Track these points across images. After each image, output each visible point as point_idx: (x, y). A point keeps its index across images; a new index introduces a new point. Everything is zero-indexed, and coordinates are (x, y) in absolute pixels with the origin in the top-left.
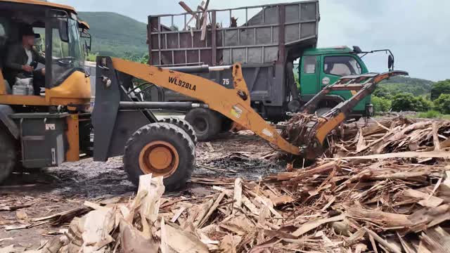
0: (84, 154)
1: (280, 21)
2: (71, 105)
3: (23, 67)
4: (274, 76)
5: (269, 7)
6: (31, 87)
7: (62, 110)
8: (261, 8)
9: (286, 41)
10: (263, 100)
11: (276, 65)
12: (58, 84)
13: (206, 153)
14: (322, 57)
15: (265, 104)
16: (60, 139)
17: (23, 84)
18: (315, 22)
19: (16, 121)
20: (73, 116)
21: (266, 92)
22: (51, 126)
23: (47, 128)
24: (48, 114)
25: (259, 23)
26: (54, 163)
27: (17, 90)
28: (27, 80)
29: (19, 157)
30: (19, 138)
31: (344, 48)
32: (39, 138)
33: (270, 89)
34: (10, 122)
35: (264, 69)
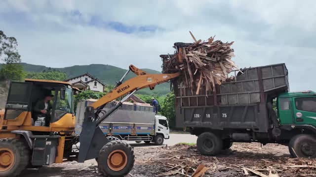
0: (66, 159)
2: (62, 131)
3: (42, 111)
4: (259, 112)
5: (250, 69)
6: (44, 122)
7: (56, 134)
9: (265, 89)
10: (253, 128)
11: (260, 105)
12: (57, 120)
13: (214, 164)
14: (294, 98)
15: (255, 131)
16: (53, 150)
17: (40, 120)
18: (284, 77)
19: (33, 139)
20: (62, 137)
22: (49, 143)
23: (47, 144)
24: (48, 136)
25: (244, 79)
26: (47, 163)
27: (37, 124)
28: (43, 118)
29: (30, 159)
30: (33, 149)
31: (310, 92)
32: (41, 149)
33: (257, 121)
34: (30, 139)
35: (251, 107)
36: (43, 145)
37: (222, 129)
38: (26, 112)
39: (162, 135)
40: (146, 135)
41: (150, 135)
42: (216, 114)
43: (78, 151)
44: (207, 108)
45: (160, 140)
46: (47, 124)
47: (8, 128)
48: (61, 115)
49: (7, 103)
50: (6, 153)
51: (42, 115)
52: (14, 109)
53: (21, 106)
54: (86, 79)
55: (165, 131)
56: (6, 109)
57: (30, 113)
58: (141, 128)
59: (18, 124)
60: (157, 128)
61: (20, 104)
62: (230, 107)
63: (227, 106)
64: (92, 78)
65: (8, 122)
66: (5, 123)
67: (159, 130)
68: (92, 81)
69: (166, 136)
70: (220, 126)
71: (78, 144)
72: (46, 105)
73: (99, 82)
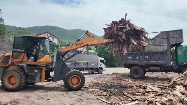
1: (167, 37)
2: (44, 65)
4: (167, 55)
5: (163, 32)
6: (33, 59)
8: (160, 33)
9: (170, 43)
10: (163, 64)
11: (167, 52)
12: (41, 58)
14: (186, 49)
15: (163, 66)
17: (31, 58)
18: (182, 37)
20: (44, 68)
21: (164, 61)
22: (37, 71)
24: (36, 67)
25: (159, 38)
26: (36, 82)
27: (30, 60)
30: (27, 74)
32: (32, 74)
33: (165, 60)
34: (26, 69)
35: (162, 53)
36: (33, 72)
37: (145, 65)
38: (23, 54)
39: (102, 68)
40: (94, 68)
41: (96, 68)
42: (142, 57)
43: (53, 76)
44: (136, 54)
45: (101, 71)
46: (35, 61)
47: (14, 63)
48: (43, 56)
49: (13, 49)
50: (13, 77)
51: (33, 55)
52: (17, 52)
53: (20, 50)
54: (47, 35)
55: (103, 66)
56: (13, 52)
57: (25, 54)
58: (91, 64)
59: (19, 60)
60: (99, 65)
61: (20, 49)
62: (150, 53)
63: (149, 52)
64: (51, 35)
65: (14, 59)
66: (13, 60)
67: (100, 66)
68: (51, 36)
69: (104, 69)
70: (144, 63)
71: (53, 72)
72: (35, 50)
73: (55, 37)
